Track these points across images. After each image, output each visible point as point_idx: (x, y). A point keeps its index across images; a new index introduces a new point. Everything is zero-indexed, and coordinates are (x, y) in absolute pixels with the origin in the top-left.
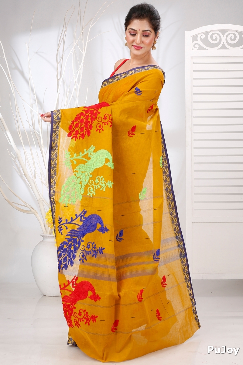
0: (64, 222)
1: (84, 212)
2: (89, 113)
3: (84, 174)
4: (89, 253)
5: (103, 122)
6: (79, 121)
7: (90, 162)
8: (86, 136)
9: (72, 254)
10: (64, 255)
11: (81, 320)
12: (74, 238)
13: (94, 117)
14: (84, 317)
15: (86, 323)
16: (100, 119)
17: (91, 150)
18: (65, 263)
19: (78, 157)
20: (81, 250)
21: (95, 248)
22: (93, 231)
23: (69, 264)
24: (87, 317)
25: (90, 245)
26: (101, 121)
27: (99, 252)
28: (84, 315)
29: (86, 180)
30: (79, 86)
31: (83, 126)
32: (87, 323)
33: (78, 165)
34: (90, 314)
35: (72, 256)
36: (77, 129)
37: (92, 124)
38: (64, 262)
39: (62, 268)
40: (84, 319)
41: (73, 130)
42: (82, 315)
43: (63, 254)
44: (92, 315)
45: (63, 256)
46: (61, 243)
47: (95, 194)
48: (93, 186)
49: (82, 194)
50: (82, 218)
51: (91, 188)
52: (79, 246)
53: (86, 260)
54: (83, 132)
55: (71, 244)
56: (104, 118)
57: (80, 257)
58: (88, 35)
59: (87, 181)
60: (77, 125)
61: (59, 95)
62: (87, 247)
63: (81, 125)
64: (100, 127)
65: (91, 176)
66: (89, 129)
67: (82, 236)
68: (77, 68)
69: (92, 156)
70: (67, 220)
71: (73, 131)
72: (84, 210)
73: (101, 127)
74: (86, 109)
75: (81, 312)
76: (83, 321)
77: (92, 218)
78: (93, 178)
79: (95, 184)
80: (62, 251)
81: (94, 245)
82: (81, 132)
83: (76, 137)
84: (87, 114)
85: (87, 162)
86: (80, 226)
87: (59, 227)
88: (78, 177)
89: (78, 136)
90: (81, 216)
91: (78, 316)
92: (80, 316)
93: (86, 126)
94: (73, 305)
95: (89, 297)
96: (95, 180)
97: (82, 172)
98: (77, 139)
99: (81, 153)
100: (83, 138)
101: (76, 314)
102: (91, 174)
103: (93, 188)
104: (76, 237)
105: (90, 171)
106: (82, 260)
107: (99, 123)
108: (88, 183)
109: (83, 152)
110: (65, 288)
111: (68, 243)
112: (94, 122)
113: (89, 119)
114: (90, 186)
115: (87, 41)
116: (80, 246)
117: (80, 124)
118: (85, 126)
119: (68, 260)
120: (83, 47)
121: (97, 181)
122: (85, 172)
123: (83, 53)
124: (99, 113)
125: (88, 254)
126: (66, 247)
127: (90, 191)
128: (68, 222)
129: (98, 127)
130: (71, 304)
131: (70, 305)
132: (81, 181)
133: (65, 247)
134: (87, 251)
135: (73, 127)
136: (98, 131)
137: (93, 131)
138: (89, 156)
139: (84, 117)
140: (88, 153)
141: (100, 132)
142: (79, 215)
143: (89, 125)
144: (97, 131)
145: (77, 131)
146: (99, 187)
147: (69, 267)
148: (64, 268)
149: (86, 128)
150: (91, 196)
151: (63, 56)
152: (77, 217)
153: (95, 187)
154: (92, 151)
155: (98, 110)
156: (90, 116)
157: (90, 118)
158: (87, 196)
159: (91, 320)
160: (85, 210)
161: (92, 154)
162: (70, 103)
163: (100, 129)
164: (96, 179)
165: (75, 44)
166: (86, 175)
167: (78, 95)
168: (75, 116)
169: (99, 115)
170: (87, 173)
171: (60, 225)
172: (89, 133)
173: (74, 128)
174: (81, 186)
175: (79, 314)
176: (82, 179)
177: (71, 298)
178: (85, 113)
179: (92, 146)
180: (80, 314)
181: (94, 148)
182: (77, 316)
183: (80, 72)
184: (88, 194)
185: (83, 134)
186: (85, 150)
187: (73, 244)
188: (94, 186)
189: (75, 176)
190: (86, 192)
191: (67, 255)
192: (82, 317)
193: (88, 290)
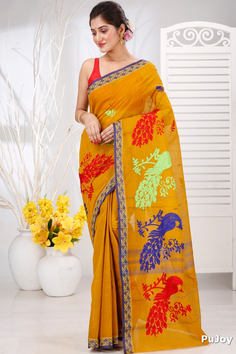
0: (144, 225)
1: (160, 212)
2: (147, 119)
3: (154, 177)
4: (172, 249)
5: (161, 126)
6: (140, 127)
7: (157, 165)
8: (149, 141)
9: (157, 253)
10: (150, 255)
11: (178, 312)
12: (156, 237)
13: (153, 121)
14: (180, 309)
15: (182, 315)
16: (158, 122)
17: (156, 153)
18: (152, 262)
19: (146, 162)
20: (164, 248)
21: (177, 244)
22: (172, 228)
23: (155, 263)
24: (183, 309)
25: (171, 242)
26: (160, 124)
27: (181, 247)
28: (180, 307)
29: (156, 183)
30: (56, 82)
31: (145, 132)
32: (184, 315)
33: (147, 170)
34: (185, 306)
35: (157, 255)
36: (140, 136)
37: (152, 128)
38: (150, 262)
39: (149, 268)
40: (180, 311)
41: (136, 137)
42: (178, 307)
43: (148, 255)
44: (187, 306)
45: (148, 257)
46: (145, 245)
47: (167, 194)
48: (164, 187)
49: (156, 196)
50: (160, 218)
51: (163, 189)
52: (162, 245)
53: (170, 256)
54: (146, 137)
55: (154, 244)
56: (162, 122)
57: (164, 254)
58: (65, 32)
59: (158, 183)
60: (139, 132)
61: (36, 91)
62: (168, 244)
63: (143, 131)
64: (160, 130)
65: (161, 177)
66: (151, 134)
67: (162, 235)
68: (54, 64)
69: (159, 158)
70: (146, 223)
71: (136, 139)
72: (160, 210)
73: (161, 130)
74: (144, 115)
75: (177, 305)
76: (180, 313)
77: (169, 216)
78: (163, 179)
79: (166, 184)
80: (147, 253)
81: (175, 242)
82: (144, 138)
83: (141, 144)
84: (146, 120)
85: (154, 165)
86: (159, 226)
87: (140, 230)
88: (149, 181)
89: (142, 142)
90: (158, 216)
91: (175, 309)
92: (176, 309)
93: (147, 131)
94: (167, 301)
95: (179, 291)
96: (165, 181)
97: (152, 175)
98: (141, 145)
99: (147, 158)
100: (147, 143)
101: (171, 308)
103: (165, 189)
104: (158, 237)
105: (159, 173)
106: (166, 257)
107: (158, 126)
108: (160, 185)
109: (149, 157)
110: (156, 286)
111: (151, 244)
112: (153, 126)
113: (149, 125)
114: (162, 187)
115: (64, 38)
117: (141, 131)
118: (146, 131)
119: (154, 260)
120: (60, 44)
121: (167, 181)
122: (154, 175)
123: (59, 49)
124: (157, 117)
125: (171, 250)
126: (150, 248)
127: (162, 192)
128: (147, 224)
129: (158, 131)
130: (165, 300)
131: (163, 301)
132: (153, 184)
133: (149, 248)
134: (169, 248)
135: (136, 134)
136: (159, 134)
137: (154, 135)
138: (156, 159)
139: (144, 123)
140: (154, 157)
141: (161, 134)
142: (157, 216)
143: (150, 130)
144: (158, 134)
145: (141, 138)
146: (171, 187)
147: (157, 265)
148: (152, 268)
149: (147, 133)
150: (165, 196)
151: (39, 52)
152: (155, 218)
153: (166, 188)
154: (158, 154)
155: (155, 115)
156: (149, 121)
157: (149, 123)
158: (161, 197)
159: (187, 310)
160: (162, 210)
161: (158, 156)
162: (47, 99)
163: (160, 131)
164: (166, 179)
165: (51, 41)
166: (156, 178)
167: (54, 91)
168: (136, 124)
169: (157, 119)
170: (156, 175)
171: (140, 229)
172: (151, 138)
173: (137, 136)
174: (154, 188)
176: (153, 182)
177: (164, 295)
178: (144, 119)
179: (157, 149)
180: (176, 307)
181: (158, 151)
182: (173, 310)
183: (57, 68)
184: (161, 195)
185: (146, 139)
186: (151, 154)
187: (155, 244)
188: (166, 186)
189: (146, 181)
190: (159, 193)
191: (153, 255)
192: (178, 309)
193: (178, 284)
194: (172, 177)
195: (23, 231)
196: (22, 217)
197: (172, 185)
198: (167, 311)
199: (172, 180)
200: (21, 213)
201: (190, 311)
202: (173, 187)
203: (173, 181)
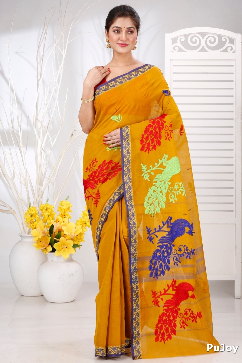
0: (153, 231)
1: (169, 219)
3: (163, 182)
4: (182, 255)
5: (170, 131)
6: (148, 133)
7: (165, 171)
8: (158, 147)
9: (167, 260)
10: (159, 262)
11: (188, 319)
12: (165, 244)
13: (161, 127)
14: (190, 316)
15: (193, 321)
16: (167, 127)
17: (164, 158)
18: (162, 269)
19: (155, 168)
20: (174, 254)
21: (187, 250)
22: (181, 235)
23: (165, 269)
24: (193, 315)
25: (181, 248)
26: (168, 129)
27: (191, 253)
28: (190, 314)
29: (165, 189)
30: (59, 86)
31: (153, 137)
32: (194, 321)
33: (155, 176)
35: (166, 262)
36: (148, 142)
37: (161, 134)
38: (160, 269)
39: (159, 275)
40: (190, 317)
41: (144, 143)
42: (188, 314)
43: (158, 261)
44: (197, 313)
45: (158, 263)
46: (154, 252)
47: (176, 200)
48: (173, 193)
49: (165, 202)
50: (169, 224)
51: (171, 195)
53: (180, 262)
54: (154, 143)
55: (164, 250)
56: (170, 127)
57: (174, 261)
58: (68, 36)
59: (167, 189)
60: (147, 138)
61: (39, 95)
62: (178, 251)
63: (151, 137)
64: (168, 135)
65: (170, 183)
66: (159, 140)
67: (172, 241)
68: (57, 68)
69: (167, 164)
70: (155, 229)
71: (145, 145)
72: (169, 216)
73: (170, 135)
74: (152, 121)
75: (187, 312)
76: (190, 319)
77: (179, 222)
78: (172, 185)
79: (175, 190)
80: (156, 259)
81: (185, 248)
82: (152, 143)
83: (149, 150)
84: (154, 125)
85: (163, 171)
86: (168, 232)
87: (149, 237)
88: (158, 187)
89: (151, 148)
90: (167, 222)
91: (185, 316)
92: (186, 315)
93: (156, 137)
94: (177, 307)
95: (190, 297)
96: (174, 187)
97: (161, 181)
98: (150, 151)
99: (156, 164)
100: (155, 149)
101: (181, 314)
102: (169, 182)
103: (174, 195)
104: (167, 243)
105: (168, 179)
106: (176, 264)
107: (166, 131)
108: (169, 191)
109: (158, 163)
110: (166, 293)
111: (161, 250)
112: (161, 131)
113: (157, 130)
114: (171, 193)
115: (68, 42)
116: (172, 251)
117: (150, 136)
118: (154, 137)
119: (163, 266)
120: (64, 48)
121: (176, 187)
122: (163, 181)
123: (63, 53)
124: (165, 122)
125: (181, 257)
126: (160, 254)
127: (171, 198)
128: (157, 230)
129: (167, 136)
130: (174, 307)
131: (173, 307)
132: (161, 190)
133: (158, 254)
134: (179, 255)
135: (144, 140)
136: (168, 139)
137: (162, 140)
138: (164, 164)
139: (152, 129)
140: (162, 162)
141: (169, 140)
142: (166, 222)
143: (158, 135)
144: (166, 139)
145: (149, 143)
146: (180, 193)
147: (166, 272)
148: (161, 275)
149: (156, 139)
150: (174, 202)
151: (43, 56)
152: (164, 225)
154: (166, 160)
155: (163, 120)
156: (158, 126)
157: (157, 128)
158: (170, 203)
159: (198, 317)
160: (171, 216)
161: (166, 162)
162: (50, 103)
163: (169, 137)
164: (175, 185)
165: (55, 45)
166: (165, 184)
167: (58, 95)
168: (144, 129)
169: (165, 124)
170: (165, 181)
171: (150, 235)
172: (159, 143)
173: (146, 142)
174: (162, 194)
175: (185, 314)
176: (162, 188)
177: (173, 301)
178: (152, 125)
179: (165, 154)
181: (167, 156)
182: (183, 317)
183: (60, 72)
184: (170, 201)
185: (155, 145)
186: (159, 160)
187: (165, 250)
188: (175, 192)
189: (155, 187)
190: (168, 199)
191: (162, 262)
192: (188, 316)
193: (189, 291)
194: (181, 183)
195: (25, 237)
196: (24, 223)
197: (181, 191)
198: (177, 317)
199: (180, 185)
200: (23, 218)
201: (200, 318)
202: (182, 192)
203: (182, 186)
